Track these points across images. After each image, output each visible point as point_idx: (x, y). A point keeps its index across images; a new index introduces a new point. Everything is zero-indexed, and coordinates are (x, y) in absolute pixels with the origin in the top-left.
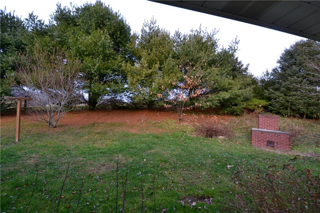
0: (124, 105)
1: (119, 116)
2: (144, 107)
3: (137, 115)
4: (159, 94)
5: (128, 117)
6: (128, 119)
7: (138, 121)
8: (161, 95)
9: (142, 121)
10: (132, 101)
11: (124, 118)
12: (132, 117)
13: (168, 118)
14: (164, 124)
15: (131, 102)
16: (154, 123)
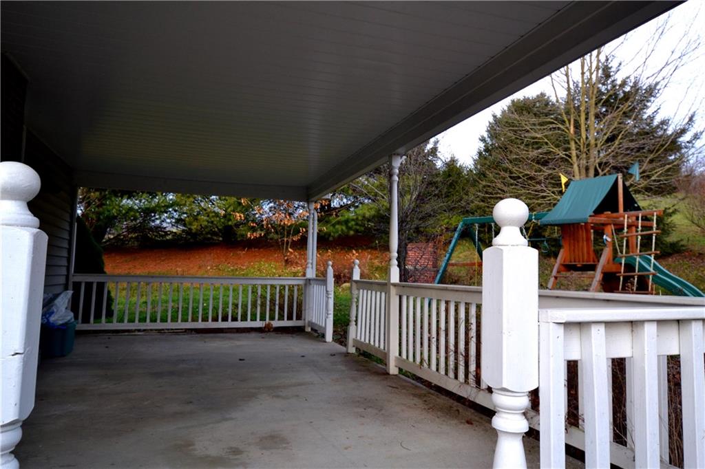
0: (168, 238)
1: (158, 262)
2: (213, 239)
3: (197, 257)
4: (238, 215)
5: (179, 262)
6: (178, 266)
7: (200, 268)
8: (242, 216)
9: (209, 268)
10: (184, 228)
11: (170, 264)
12: (187, 261)
13: (263, 260)
14: (252, 271)
15: (183, 231)
16: (232, 270)
